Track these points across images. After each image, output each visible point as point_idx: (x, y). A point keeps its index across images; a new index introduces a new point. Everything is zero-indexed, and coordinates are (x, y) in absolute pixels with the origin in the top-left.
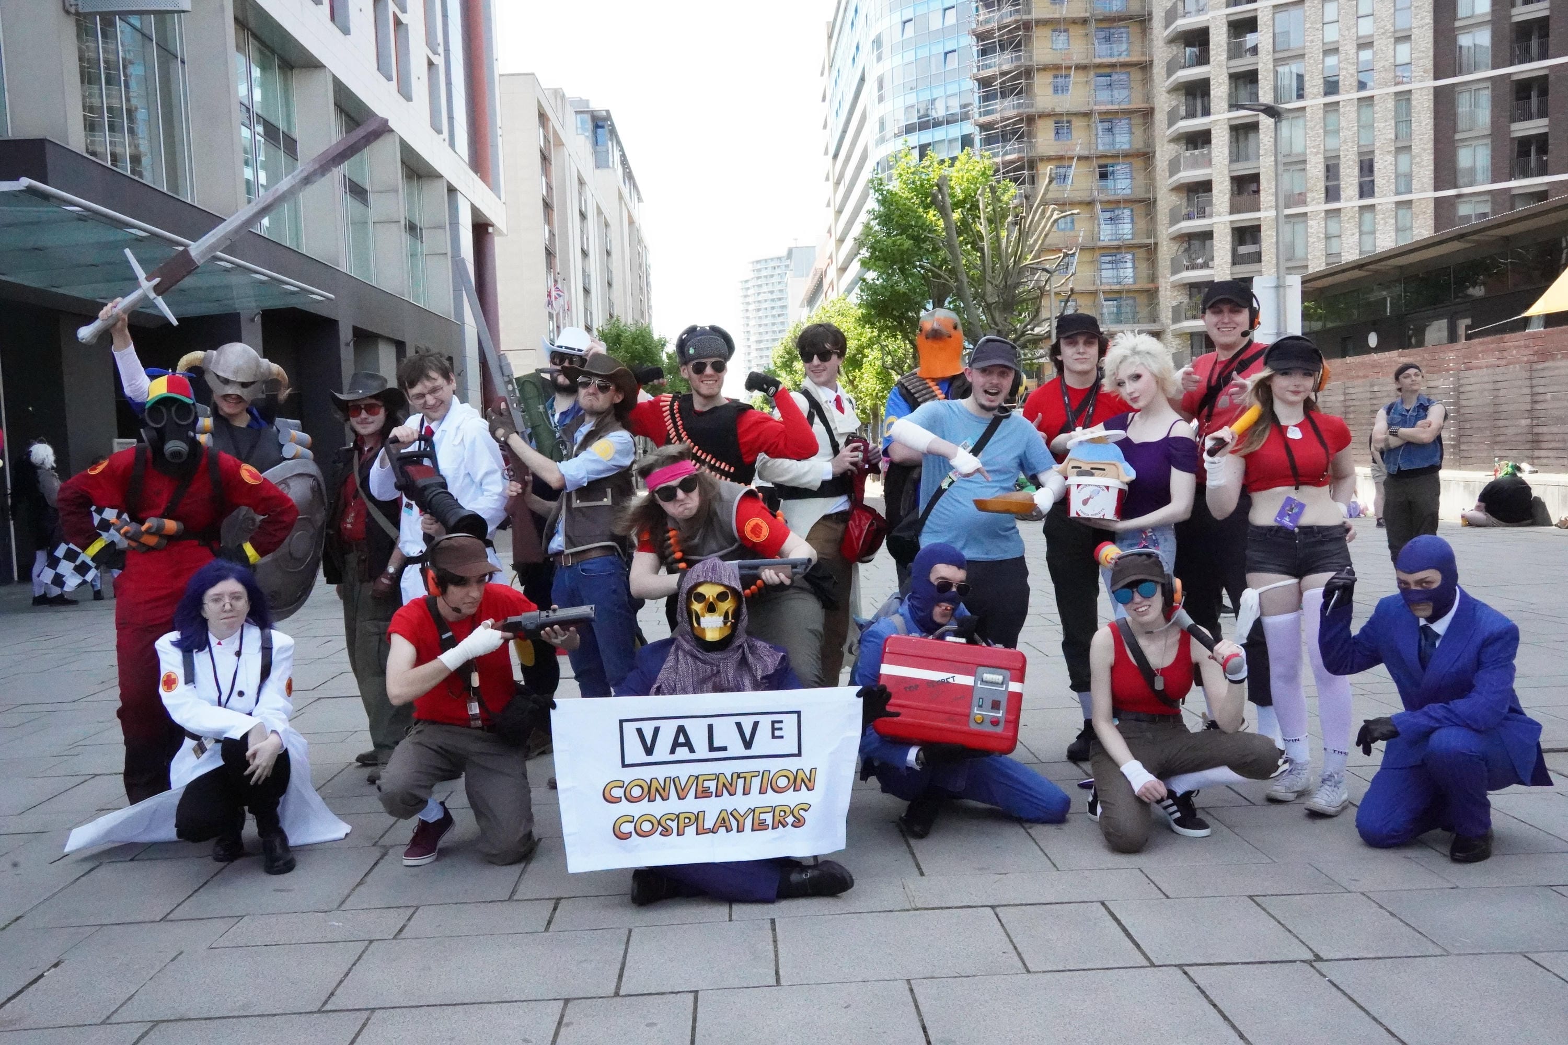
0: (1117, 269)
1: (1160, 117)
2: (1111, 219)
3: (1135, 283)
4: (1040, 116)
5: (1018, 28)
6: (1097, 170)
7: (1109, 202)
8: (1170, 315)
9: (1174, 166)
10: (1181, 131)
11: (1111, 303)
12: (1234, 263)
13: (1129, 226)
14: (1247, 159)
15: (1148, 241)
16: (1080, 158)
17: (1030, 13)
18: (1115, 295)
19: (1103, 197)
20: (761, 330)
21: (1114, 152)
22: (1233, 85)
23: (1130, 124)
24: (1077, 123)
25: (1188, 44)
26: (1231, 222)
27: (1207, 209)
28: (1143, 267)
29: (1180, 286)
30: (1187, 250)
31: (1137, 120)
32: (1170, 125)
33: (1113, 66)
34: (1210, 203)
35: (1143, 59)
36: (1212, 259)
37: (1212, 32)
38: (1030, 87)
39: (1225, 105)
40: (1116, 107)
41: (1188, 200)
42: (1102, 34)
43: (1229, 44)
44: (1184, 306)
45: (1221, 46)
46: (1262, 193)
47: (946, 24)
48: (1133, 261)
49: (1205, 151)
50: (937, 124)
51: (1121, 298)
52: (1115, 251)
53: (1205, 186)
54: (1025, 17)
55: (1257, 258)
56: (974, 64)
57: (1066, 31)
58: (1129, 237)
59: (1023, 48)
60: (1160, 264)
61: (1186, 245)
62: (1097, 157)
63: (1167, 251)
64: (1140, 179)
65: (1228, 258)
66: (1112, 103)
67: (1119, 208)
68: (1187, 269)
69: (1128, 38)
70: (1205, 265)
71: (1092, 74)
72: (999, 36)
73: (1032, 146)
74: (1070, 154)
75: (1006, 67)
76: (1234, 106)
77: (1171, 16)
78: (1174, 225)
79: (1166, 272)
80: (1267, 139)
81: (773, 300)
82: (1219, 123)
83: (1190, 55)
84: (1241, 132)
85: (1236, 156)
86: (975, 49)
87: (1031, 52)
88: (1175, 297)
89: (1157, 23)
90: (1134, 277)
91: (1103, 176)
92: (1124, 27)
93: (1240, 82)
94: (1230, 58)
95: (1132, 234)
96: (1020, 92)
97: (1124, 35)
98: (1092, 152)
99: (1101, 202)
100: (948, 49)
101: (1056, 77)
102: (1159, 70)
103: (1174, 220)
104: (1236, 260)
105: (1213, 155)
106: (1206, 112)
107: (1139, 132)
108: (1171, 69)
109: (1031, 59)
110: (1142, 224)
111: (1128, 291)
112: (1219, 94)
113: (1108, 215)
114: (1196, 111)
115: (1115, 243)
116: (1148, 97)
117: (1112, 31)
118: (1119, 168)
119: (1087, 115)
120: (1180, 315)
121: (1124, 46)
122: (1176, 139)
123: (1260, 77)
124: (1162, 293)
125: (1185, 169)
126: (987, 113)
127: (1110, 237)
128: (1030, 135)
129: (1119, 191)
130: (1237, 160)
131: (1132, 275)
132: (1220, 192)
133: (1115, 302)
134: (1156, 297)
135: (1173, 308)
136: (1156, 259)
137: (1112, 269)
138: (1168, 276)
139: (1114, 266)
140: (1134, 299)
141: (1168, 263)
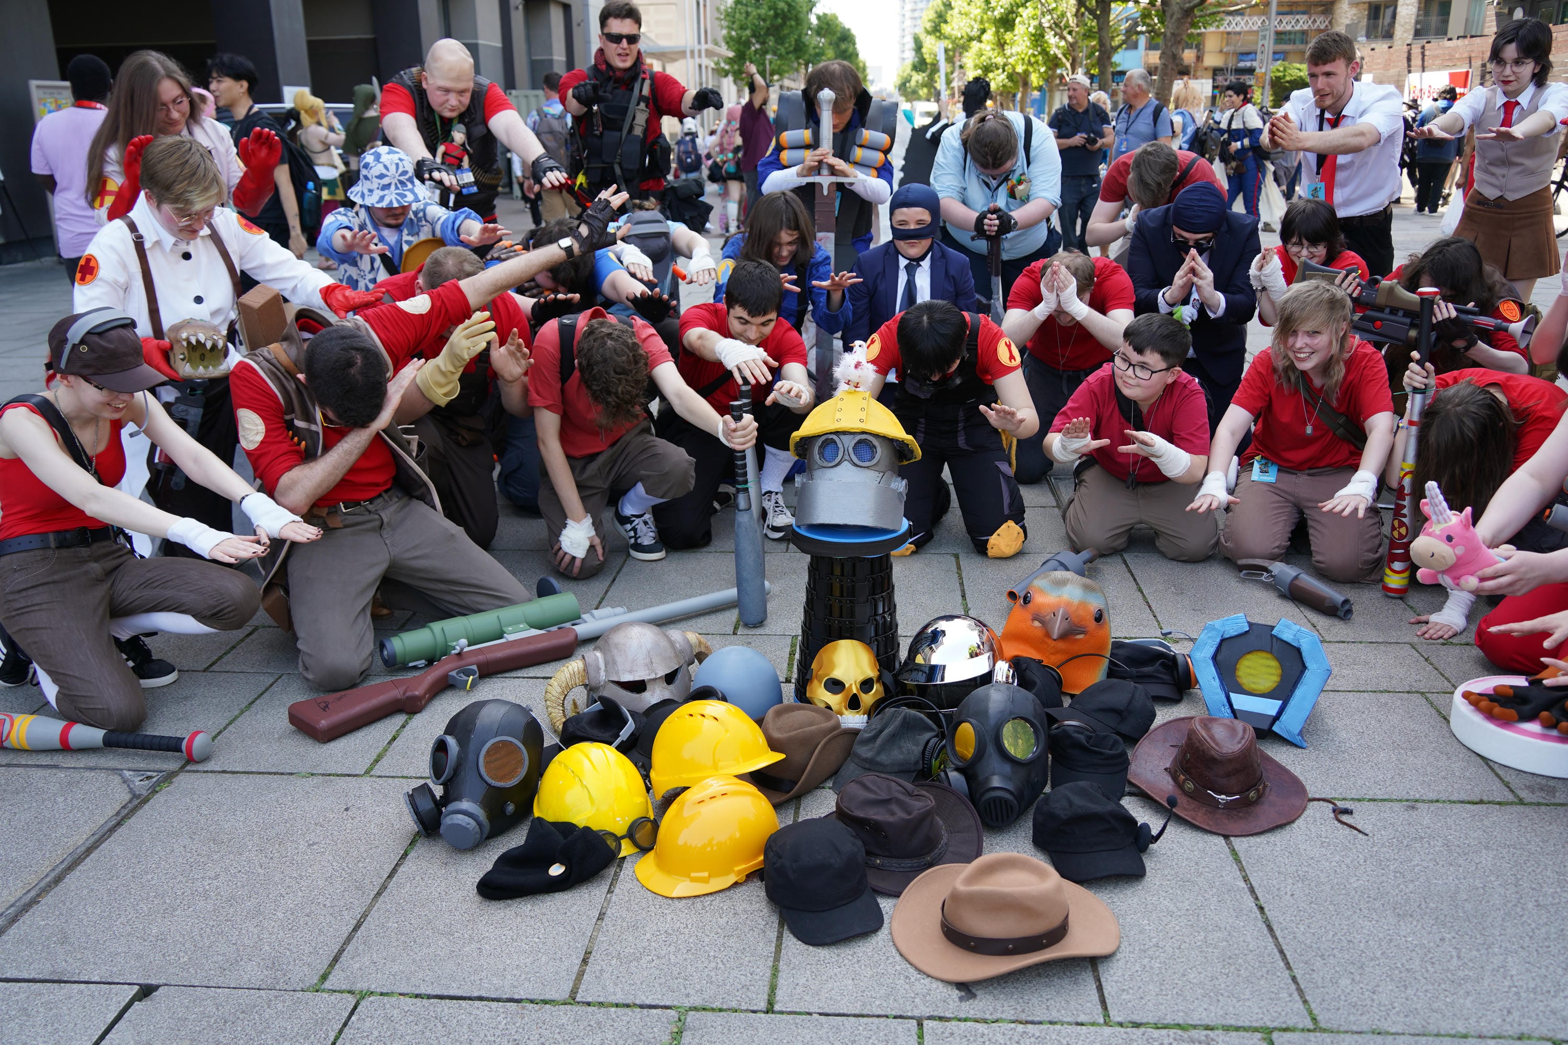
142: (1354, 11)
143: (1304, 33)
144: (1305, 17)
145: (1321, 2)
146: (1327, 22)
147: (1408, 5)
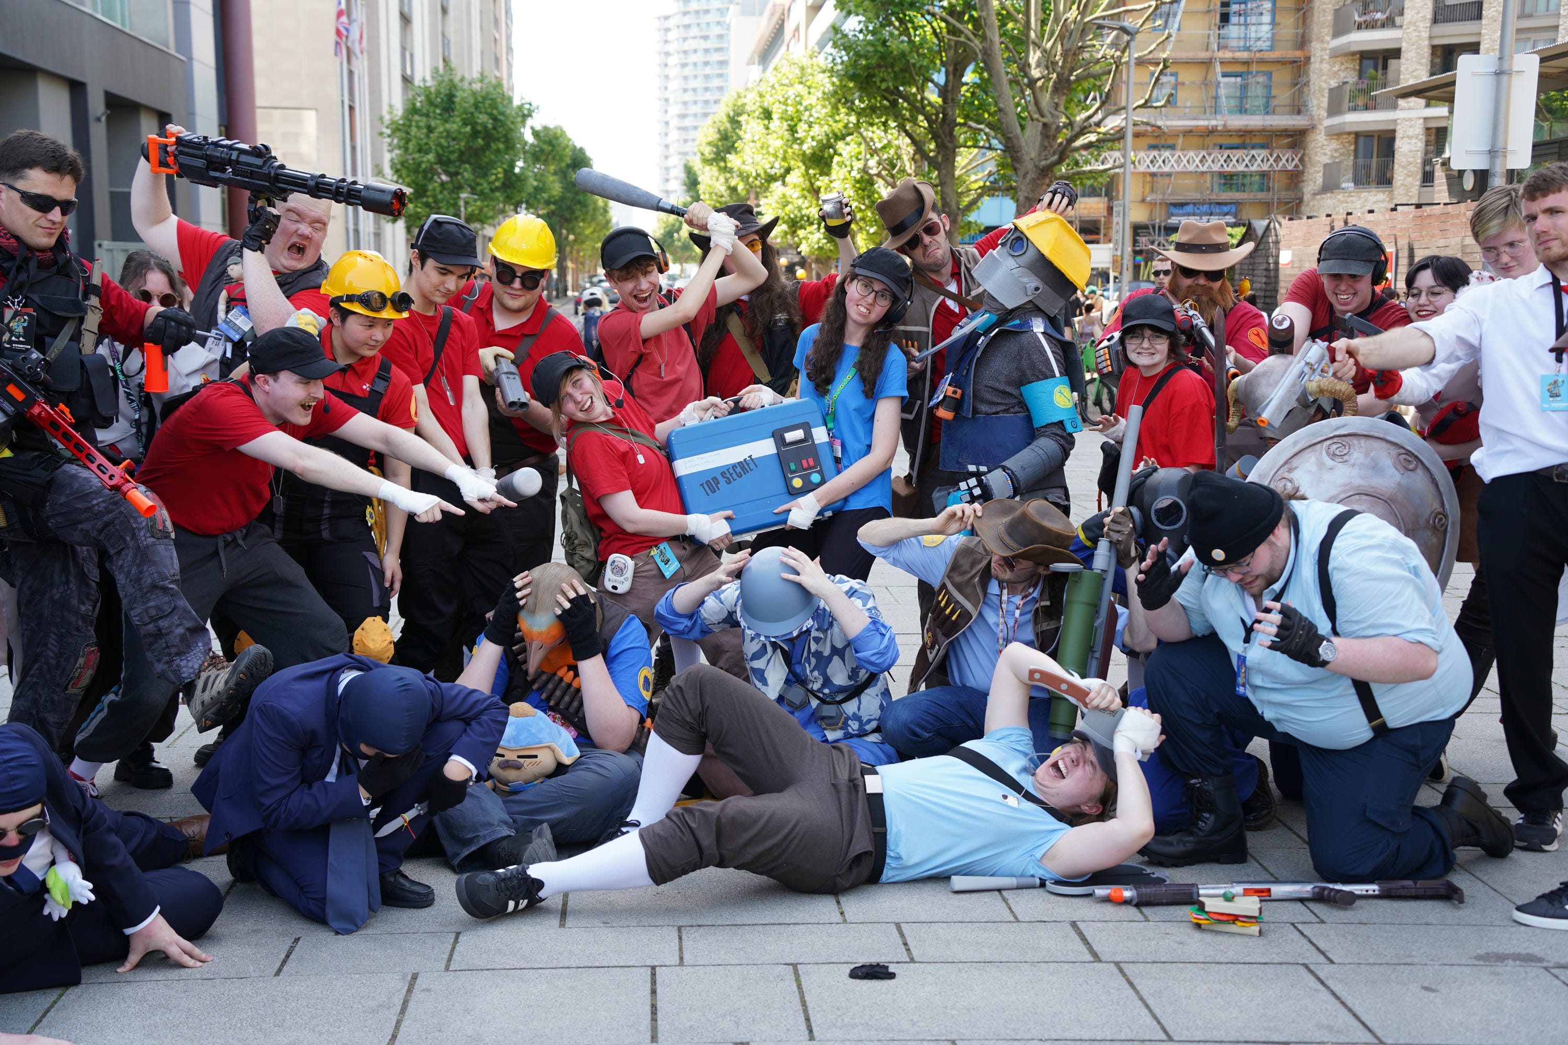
0: (1246, 25)
3: (1272, 48)
8: (1325, 102)
11: (1232, 80)
12: (1435, 21)
18: (1241, 68)
20: (688, 97)
28: (1288, 23)
29: (1346, 55)
36: (1401, 13)
44: (1348, 88)
48: (1273, 11)
51: (1248, 73)
55: (1476, 12)
60: (1315, 19)
65: (1428, 13)
68: (1359, 27)
70: (1389, 23)
79: (1325, 31)
81: (707, 51)
88: (1336, 73)
90: (1273, 39)
104: (1441, 15)
111: (1261, 62)
120: (1340, 103)
124: (1315, 66)
131: (1269, 35)
133: (1239, 79)
134: (1306, 73)
135: (1331, 90)
136: (1312, 8)
137: (1239, 25)
138: (1328, 38)
139: (1242, 18)
140: (1269, 75)
141: (1330, 18)
145: (1286, 130)
146: (1296, 161)
147: (1410, 138)
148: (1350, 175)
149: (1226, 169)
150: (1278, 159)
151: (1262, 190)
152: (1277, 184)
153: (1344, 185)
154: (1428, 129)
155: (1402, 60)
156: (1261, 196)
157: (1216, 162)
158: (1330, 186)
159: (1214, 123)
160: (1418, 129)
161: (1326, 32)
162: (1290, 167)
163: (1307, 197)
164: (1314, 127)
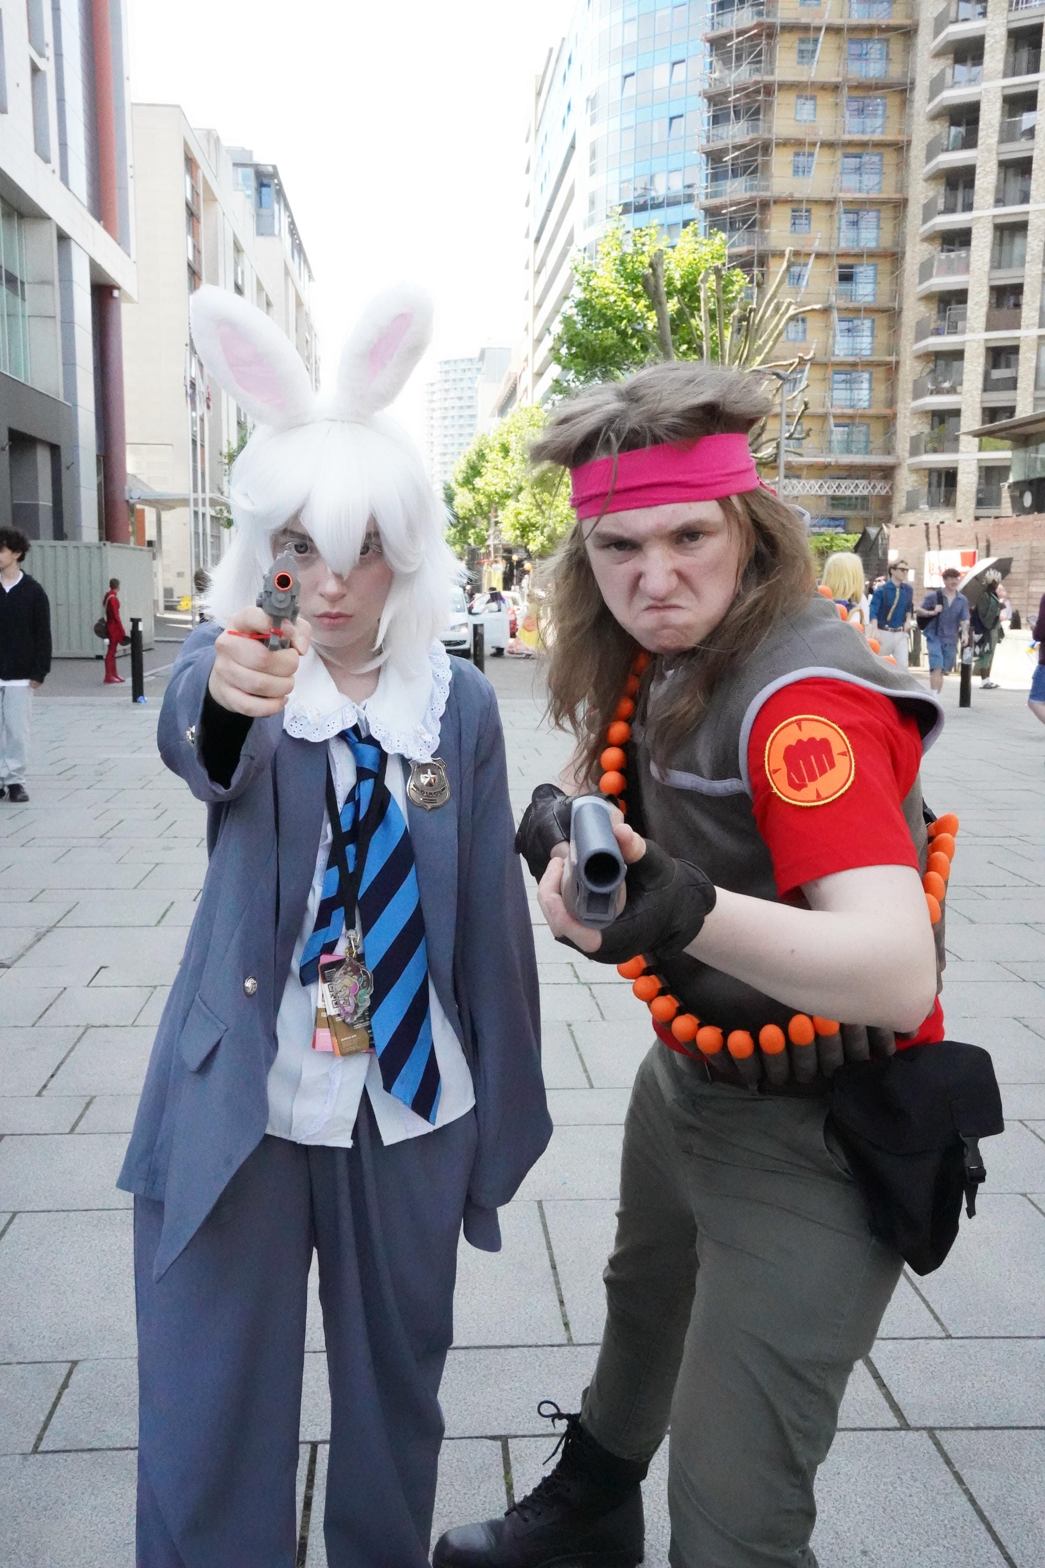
0: (851, 390)
1: (914, 210)
2: (849, 330)
3: (870, 406)
4: (775, 202)
5: (757, 92)
6: (837, 270)
7: (847, 309)
8: (907, 446)
9: (926, 271)
10: (938, 228)
11: (841, 429)
12: (985, 390)
13: (869, 340)
14: (1010, 266)
15: (888, 359)
16: (819, 256)
17: (772, 72)
18: (848, 420)
19: (842, 303)
20: (448, 440)
21: (856, 250)
22: (1002, 175)
23: (879, 219)
24: (819, 213)
25: (954, 122)
26: (987, 340)
27: (960, 323)
28: (881, 390)
29: (922, 413)
30: (933, 371)
31: (887, 213)
32: (925, 220)
33: (864, 144)
34: (964, 317)
35: (899, 138)
36: (961, 384)
37: (983, 107)
38: (766, 165)
39: (991, 199)
40: (863, 195)
41: (939, 312)
42: (855, 105)
43: (1002, 124)
44: (924, 436)
45: (993, 126)
46: (1025, 308)
47: (674, 80)
48: (870, 381)
49: (963, 254)
50: (657, 206)
51: (853, 424)
52: (849, 368)
53: (961, 296)
54: (768, 78)
55: (1012, 384)
56: (704, 135)
57: (813, 98)
58: (868, 352)
59: (761, 116)
60: (901, 386)
61: (931, 366)
62: (838, 256)
63: (910, 370)
64: (886, 285)
65: (980, 383)
66: (860, 190)
67: (859, 318)
68: (931, 393)
69: (884, 110)
70: (952, 391)
71: (839, 153)
72: (735, 100)
73: (764, 238)
74: (807, 249)
75: (739, 140)
76: (1000, 201)
77: (937, 86)
78: (921, 340)
80: (1036, 242)
81: (461, 408)
82: (982, 220)
83: (955, 137)
84: (1006, 233)
85: (997, 263)
86: (706, 115)
87: (771, 122)
88: (915, 426)
89: (920, 94)
90: (870, 400)
91: (846, 277)
92: (882, 98)
93: (1011, 172)
94: (1002, 141)
95: (872, 349)
96: (754, 171)
97: (880, 108)
98: (833, 249)
99: (839, 309)
100: (672, 115)
101: (797, 154)
102: (917, 152)
103: (920, 335)
104: (989, 385)
105: (972, 259)
106: (969, 207)
107: (888, 226)
108: (932, 151)
109: (770, 131)
110: (883, 336)
111: (862, 416)
112: (985, 185)
113: (845, 325)
114: (956, 205)
115: (851, 359)
116: (902, 186)
117: (867, 101)
118: (861, 269)
119: (830, 203)
120: (918, 447)
121: (879, 122)
122: (929, 238)
123: (1034, 166)
124: (901, 420)
125: (938, 275)
126: (715, 195)
127: (846, 352)
128: (764, 224)
129: (860, 298)
130: (999, 267)
131: (867, 398)
132: (976, 304)
133: (846, 429)
134: (894, 425)
135: (912, 438)
136: (897, 379)
137: (846, 389)
138: (909, 400)
139: (848, 385)
140: (868, 426)
141: (910, 386)
142: (914, 477)
143: (864, 498)
144: (864, 482)
145: (880, 466)
146: (887, 488)
147: (968, 473)
148: (925, 500)
149: (837, 493)
150: (874, 487)
151: (862, 508)
152: (874, 505)
153: (921, 507)
154: (980, 468)
155: (962, 418)
156: (863, 513)
157: (830, 488)
158: (911, 507)
159: (829, 460)
160: (974, 468)
161: (908, 396)
162: (883, 493)
163: (894, 516)
164: (900, 464)
